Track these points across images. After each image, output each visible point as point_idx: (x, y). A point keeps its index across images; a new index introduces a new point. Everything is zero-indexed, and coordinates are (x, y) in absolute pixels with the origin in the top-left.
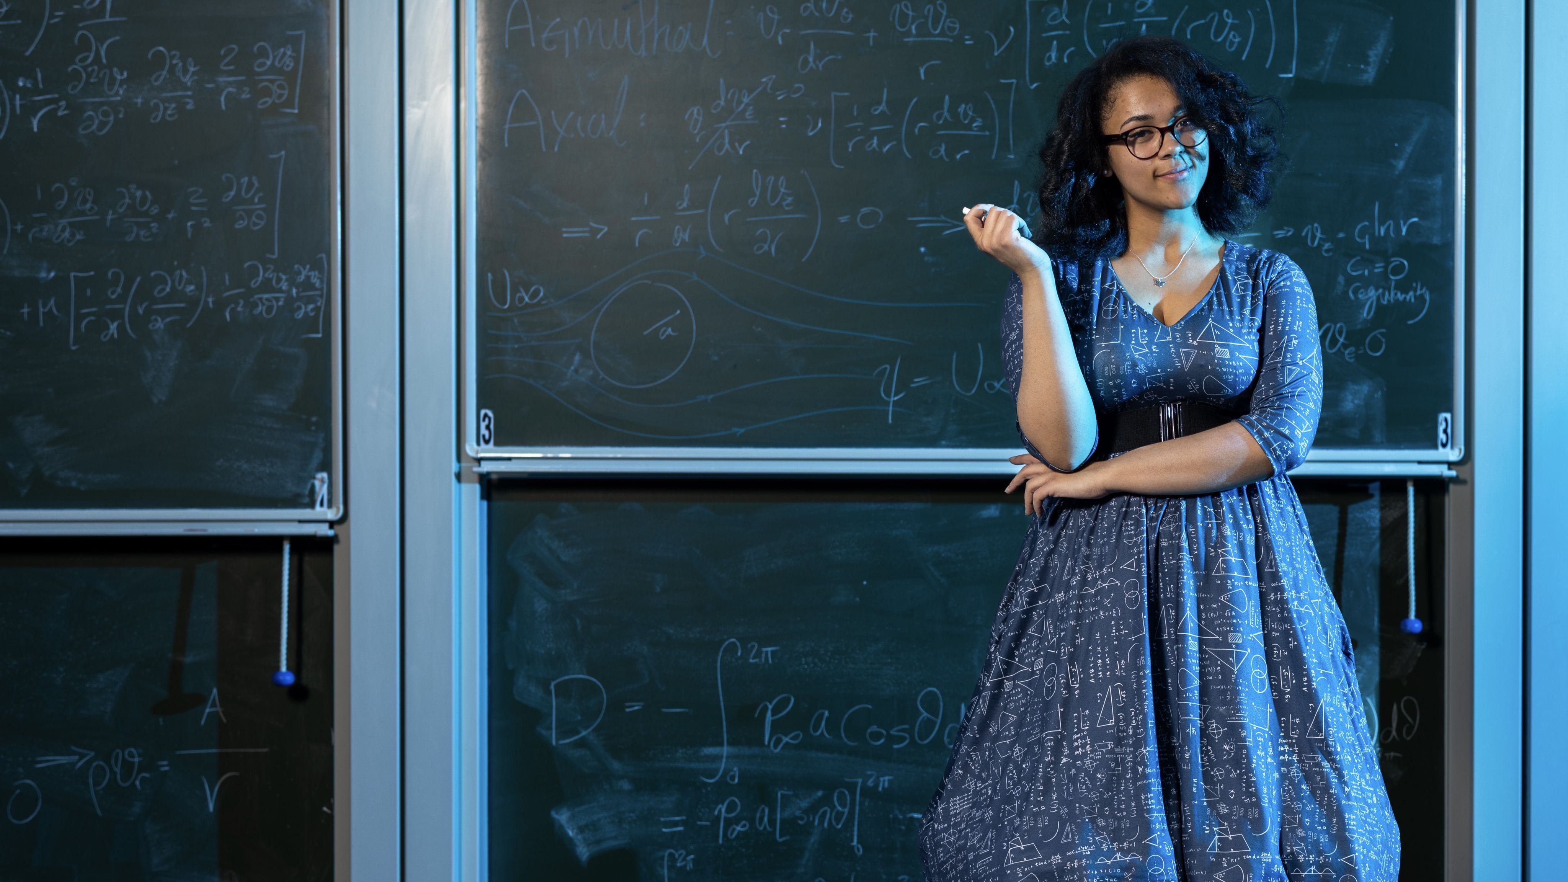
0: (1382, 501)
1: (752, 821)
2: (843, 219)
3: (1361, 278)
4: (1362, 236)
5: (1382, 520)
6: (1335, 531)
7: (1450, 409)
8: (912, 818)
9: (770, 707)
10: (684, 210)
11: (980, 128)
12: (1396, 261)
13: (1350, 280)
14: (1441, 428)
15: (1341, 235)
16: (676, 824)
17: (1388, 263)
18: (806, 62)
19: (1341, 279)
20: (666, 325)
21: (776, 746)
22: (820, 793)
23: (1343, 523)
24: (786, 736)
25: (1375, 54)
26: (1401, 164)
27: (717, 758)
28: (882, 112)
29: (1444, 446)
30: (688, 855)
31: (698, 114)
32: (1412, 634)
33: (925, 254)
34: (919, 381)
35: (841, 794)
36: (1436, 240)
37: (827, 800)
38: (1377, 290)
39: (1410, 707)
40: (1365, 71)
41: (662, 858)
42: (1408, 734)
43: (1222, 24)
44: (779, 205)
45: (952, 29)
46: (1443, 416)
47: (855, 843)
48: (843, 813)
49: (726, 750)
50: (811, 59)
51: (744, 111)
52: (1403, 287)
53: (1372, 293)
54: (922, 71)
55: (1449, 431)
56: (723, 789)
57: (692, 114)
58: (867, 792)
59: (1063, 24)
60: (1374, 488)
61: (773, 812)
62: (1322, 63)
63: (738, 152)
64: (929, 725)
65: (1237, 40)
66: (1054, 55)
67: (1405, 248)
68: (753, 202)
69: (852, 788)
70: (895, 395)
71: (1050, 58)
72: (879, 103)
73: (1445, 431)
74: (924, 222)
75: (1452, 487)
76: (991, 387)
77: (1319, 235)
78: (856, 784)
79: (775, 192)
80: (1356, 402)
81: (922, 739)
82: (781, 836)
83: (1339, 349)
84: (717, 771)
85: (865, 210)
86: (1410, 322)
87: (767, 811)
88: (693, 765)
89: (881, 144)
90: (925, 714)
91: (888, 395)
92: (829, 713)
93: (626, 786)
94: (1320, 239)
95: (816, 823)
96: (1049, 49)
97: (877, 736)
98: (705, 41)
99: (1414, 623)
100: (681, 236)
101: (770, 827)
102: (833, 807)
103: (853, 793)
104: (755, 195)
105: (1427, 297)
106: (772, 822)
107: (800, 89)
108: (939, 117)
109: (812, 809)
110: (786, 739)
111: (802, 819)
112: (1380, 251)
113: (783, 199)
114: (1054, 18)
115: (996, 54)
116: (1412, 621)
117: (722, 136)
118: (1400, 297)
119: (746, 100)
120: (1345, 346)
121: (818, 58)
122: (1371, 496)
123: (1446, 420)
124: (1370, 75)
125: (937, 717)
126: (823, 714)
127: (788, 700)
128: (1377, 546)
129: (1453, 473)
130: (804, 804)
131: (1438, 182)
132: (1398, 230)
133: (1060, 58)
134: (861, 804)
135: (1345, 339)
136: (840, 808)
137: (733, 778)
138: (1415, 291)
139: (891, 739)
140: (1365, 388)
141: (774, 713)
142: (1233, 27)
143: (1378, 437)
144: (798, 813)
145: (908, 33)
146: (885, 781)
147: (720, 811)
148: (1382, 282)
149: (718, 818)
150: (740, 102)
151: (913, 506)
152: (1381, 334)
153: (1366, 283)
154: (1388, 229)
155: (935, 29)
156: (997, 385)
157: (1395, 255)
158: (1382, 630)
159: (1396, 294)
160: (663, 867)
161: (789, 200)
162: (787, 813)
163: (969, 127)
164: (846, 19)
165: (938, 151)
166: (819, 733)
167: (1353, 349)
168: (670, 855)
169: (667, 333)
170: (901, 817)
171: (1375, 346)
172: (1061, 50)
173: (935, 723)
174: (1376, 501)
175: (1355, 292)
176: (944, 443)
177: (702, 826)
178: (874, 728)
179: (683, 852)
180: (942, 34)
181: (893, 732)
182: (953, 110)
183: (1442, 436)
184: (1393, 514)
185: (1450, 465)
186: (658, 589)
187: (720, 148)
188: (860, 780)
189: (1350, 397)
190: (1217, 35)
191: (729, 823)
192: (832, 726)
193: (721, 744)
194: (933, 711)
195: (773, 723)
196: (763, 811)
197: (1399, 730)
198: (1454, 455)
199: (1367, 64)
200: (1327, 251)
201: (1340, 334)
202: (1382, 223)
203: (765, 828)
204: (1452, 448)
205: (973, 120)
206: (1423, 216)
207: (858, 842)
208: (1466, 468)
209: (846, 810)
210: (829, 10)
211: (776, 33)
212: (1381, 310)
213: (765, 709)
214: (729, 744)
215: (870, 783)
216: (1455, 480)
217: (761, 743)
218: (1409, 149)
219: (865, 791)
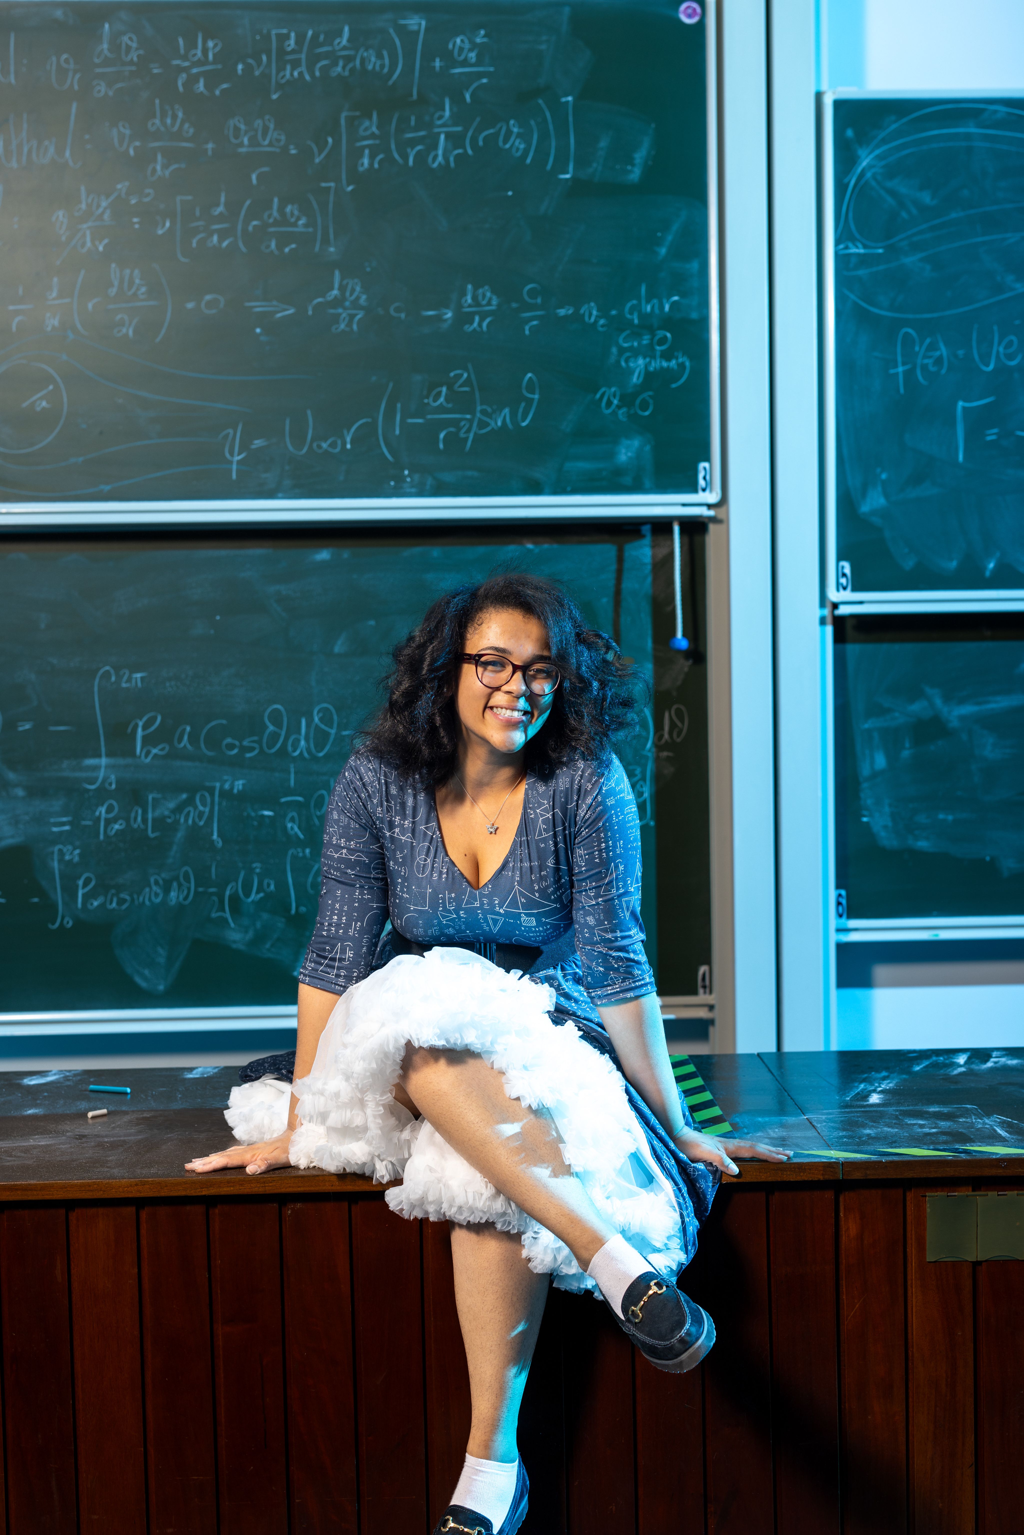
0: (653, 541)
1: (128, 820)
2: (190, 305)
3: (631, 349)
4: (631, 313)
5: (654, 557)
6: (614, 567)
7: (708, 458)
8: (263, 816)
9: (141, 724)
10: (54, 299)
11: (306, 226)
12: (660, 333)
13: (622, 351)
14: (701, 475)
15: (614, 312)
16: (63, 824)
17: (653, 335)
18: (154, 171)
19: (614, 350)
20: (41, 398)
21: (147, 756)
22: (184, 796)
23: (620, 559)
24: (155, 747)
25: (640, 156)
26: (663, 251)
27: (97, 768)
28: (221, 214)
29: (704, 490)
30: (75, 849)
31: (64, 216)
32: (679, 651)
33: (260, 334)
34: (258, 443)
35: (202, 796)
36: (694, 315)
37: (190, 801)
38: (645, 358)
39: (679, 714)
40: (631, 172)
41: (53, 853)
42: (678, 736)
43: (509, 133)
44: (135, 294)
45: (278, 141)
46: (703, 465)
47: (215, 837)
48: (204, 812)
49: (104, 761)
50: (159, 168)
51: (103, 213)
52: (667, 356)
53: (641, 362)
54: (254, 177)
55: (708, 478)
56: (102, 794)
57: (58, 217)
58: (225, 795)
59: (373, 136)
60: (646, 529)
61: (145, 812)
62: (595, 165)
63: (97, 249)
64: (275, 737)
65: (522, 146)
66: (366, 161)
67: (668, 323)
68: (113, 291)
69: (211, 790)
70: (239, 454)
71: (362, 164)
72: (218, 205)
73: (705, 478)
74: (259, 307)
75: (712, 527)
76: (319, 447)
77: (595, 313)
78: (214, 788)
79: (131, 283)
80: (629, 454)
81: (269, 748)
82: (153, 832)
83: (614, 411)
84: (96, 779)
85: (208, 297)
86: (674, 386)
87: (140, 812)
88: (78, 774)
89: (220, 241)
90: (271, 728)
91: (232, 454)
92: (192, 728)
93: (20, 792)
94: (597, 316)
95: (182, 820)
96: (361, 156)
97: (231, 747)
98: (68, 154)
99: (680, 640)
100: (53, 322)
101: (143, 824)
102: (196, 807)
103: (212, 795)
104: (112, 285)
105: (688, 364)
106: (145, 820)
107: (149, 194)
108: (270, 216)
109: (179, 809)
110: (155, 751)
111: (170, 817)
112: (647, 326)
113: (138, 289)
114: (366, 129)
115: (317, 160)
116: (679, 640)
117: (84, 235)
118: (665, 364)
119: (104, 204)
120: (619, 407)
121: (165, 167)
122: (643, 536)
123: (705, 469)
124: (635, 174)
125: (281, 728)
126: (184, 730)
127: (155, 718)
128: (649, 580)
129: (711, 513)
130: (172, 805)
131: (695, 265)
132: (662, 307)
133: (371, 164)
134: (220, 804)
135: (620, 401)
136: (201, 808)
137: (110, 784)
138: (677, 358)
139: (244, 749)
140: (636, 443)
141: (144, 728)
142: (519, 135)
143: (648, 484)
144: (167, 813)
145: (241, 145)
146: (239, 784)
147: (100, 813)
148: (649, 352)
149: (99, 818)
150: (98, 206)
151: (257, 552)
152: (650, 396)
153: (636, 353)
154: (653, 308)
155: (264, 140)
156: (325, 445)
157: (660, 328)
158: (655, 649)
159: (660, 362)
160: (53, 860)
161: (143, 289)
162: (158, 813)
163: (295, 225)
164: (187, 132)
165: (268, 246)
166: (182, 745)
167: (624, 410)
168: (60, 851)
169: (42, 406)
170: (253, 814)
171: (644, 407)
172: (372, 157)
173: (279, 735)
174: (647, 541)
175: (627, 361)
176: (280, 495)
177: (86, 826)
178: (229, 740)
179: (70, 847)
180: (271, 145)
181: (245, 743)
182: (281, 210)
183: (702, 483)
184: (662, 552)
185: (710, 506)
186: (43, 626)
187: (83, 245)
188: (218, 785)
189: (623, 451)
190: (505, 142)
191: (108, 822)
192: (194, 739)
193: (99, 756)
194: (278, 723)
195: (144, 738)
196: (137, 812)
197: (671, 733)
198: (713, 497)
199: (633, 165)
200: (602, 326)
201: (614, 396)
202: (648, 301)
203: (139, 826)
204: (711, 491)
205: (298, 219)
206: (683, 295)
207: (219, 836)
208: (722, 510)
209: (207, 810)
210: (173, 125)
211: (128, 147)
212: (649, 377)
213: (136, 726)
214: (108, 755)
215: (227, 786)
216: (714, 520)
217: (132, 753)
218: (670, 238)
219: (223, 794)
